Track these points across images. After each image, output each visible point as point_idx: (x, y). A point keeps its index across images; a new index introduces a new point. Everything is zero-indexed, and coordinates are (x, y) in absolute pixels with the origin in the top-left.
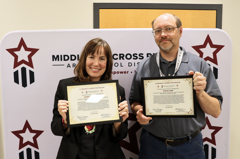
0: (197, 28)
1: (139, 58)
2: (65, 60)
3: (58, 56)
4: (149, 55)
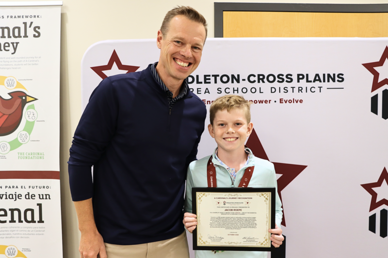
1: (287, 81)
4: (301, 77)
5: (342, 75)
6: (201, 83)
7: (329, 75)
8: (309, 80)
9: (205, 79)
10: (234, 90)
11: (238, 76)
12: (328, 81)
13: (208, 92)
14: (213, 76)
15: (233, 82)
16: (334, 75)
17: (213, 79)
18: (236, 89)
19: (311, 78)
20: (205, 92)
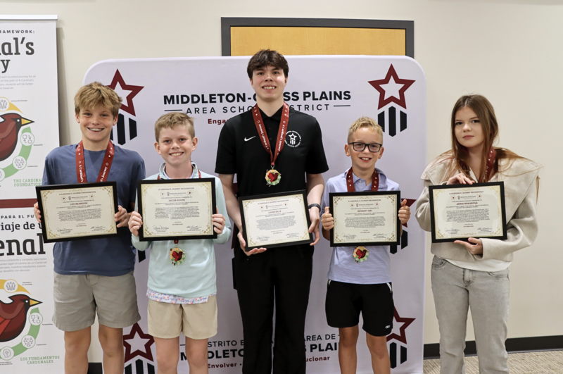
0: (377, 55)
1: (293, 99)
2: (183, 102)
3: (172, 97)
4: (307, 95)
5: (349, 92)
6: (207, 102)
7: (335, 93)
8: (316, 97)
9: (211, 98)
10: (240, 109)
11: (244, 94)
12: (335, 99)
13: (214, 111)
14: (218, 95)
15: (238, 101)
16: (341, 92)
17: (218, 98)
18: (242, 108)
19: (318, 96)
20: (211, 111)
